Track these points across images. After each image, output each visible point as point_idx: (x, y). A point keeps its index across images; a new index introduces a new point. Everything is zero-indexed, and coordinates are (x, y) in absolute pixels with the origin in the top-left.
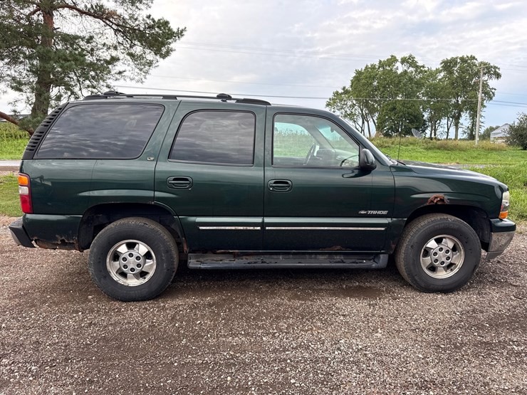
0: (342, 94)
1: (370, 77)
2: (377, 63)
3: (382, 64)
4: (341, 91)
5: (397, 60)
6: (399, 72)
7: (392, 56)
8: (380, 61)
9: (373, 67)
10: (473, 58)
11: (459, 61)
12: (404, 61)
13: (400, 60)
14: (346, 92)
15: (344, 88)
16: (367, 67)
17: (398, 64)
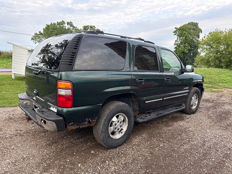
0: (39, 34)
1: (54, 29)
2: (56, 23)
3: (59, 24)
4: (38, 33)
5: (65, 23)
6: (67, 28)
7: (63, 21)
8: (58, 22)
9: (54, 24)
10: (95, 27)
11: (89, 27)
12: (68, 23)
13: (66, 23)
14: (41, 34)
15: (40, 32)
16: (51, 24)
17: (66, 25)
